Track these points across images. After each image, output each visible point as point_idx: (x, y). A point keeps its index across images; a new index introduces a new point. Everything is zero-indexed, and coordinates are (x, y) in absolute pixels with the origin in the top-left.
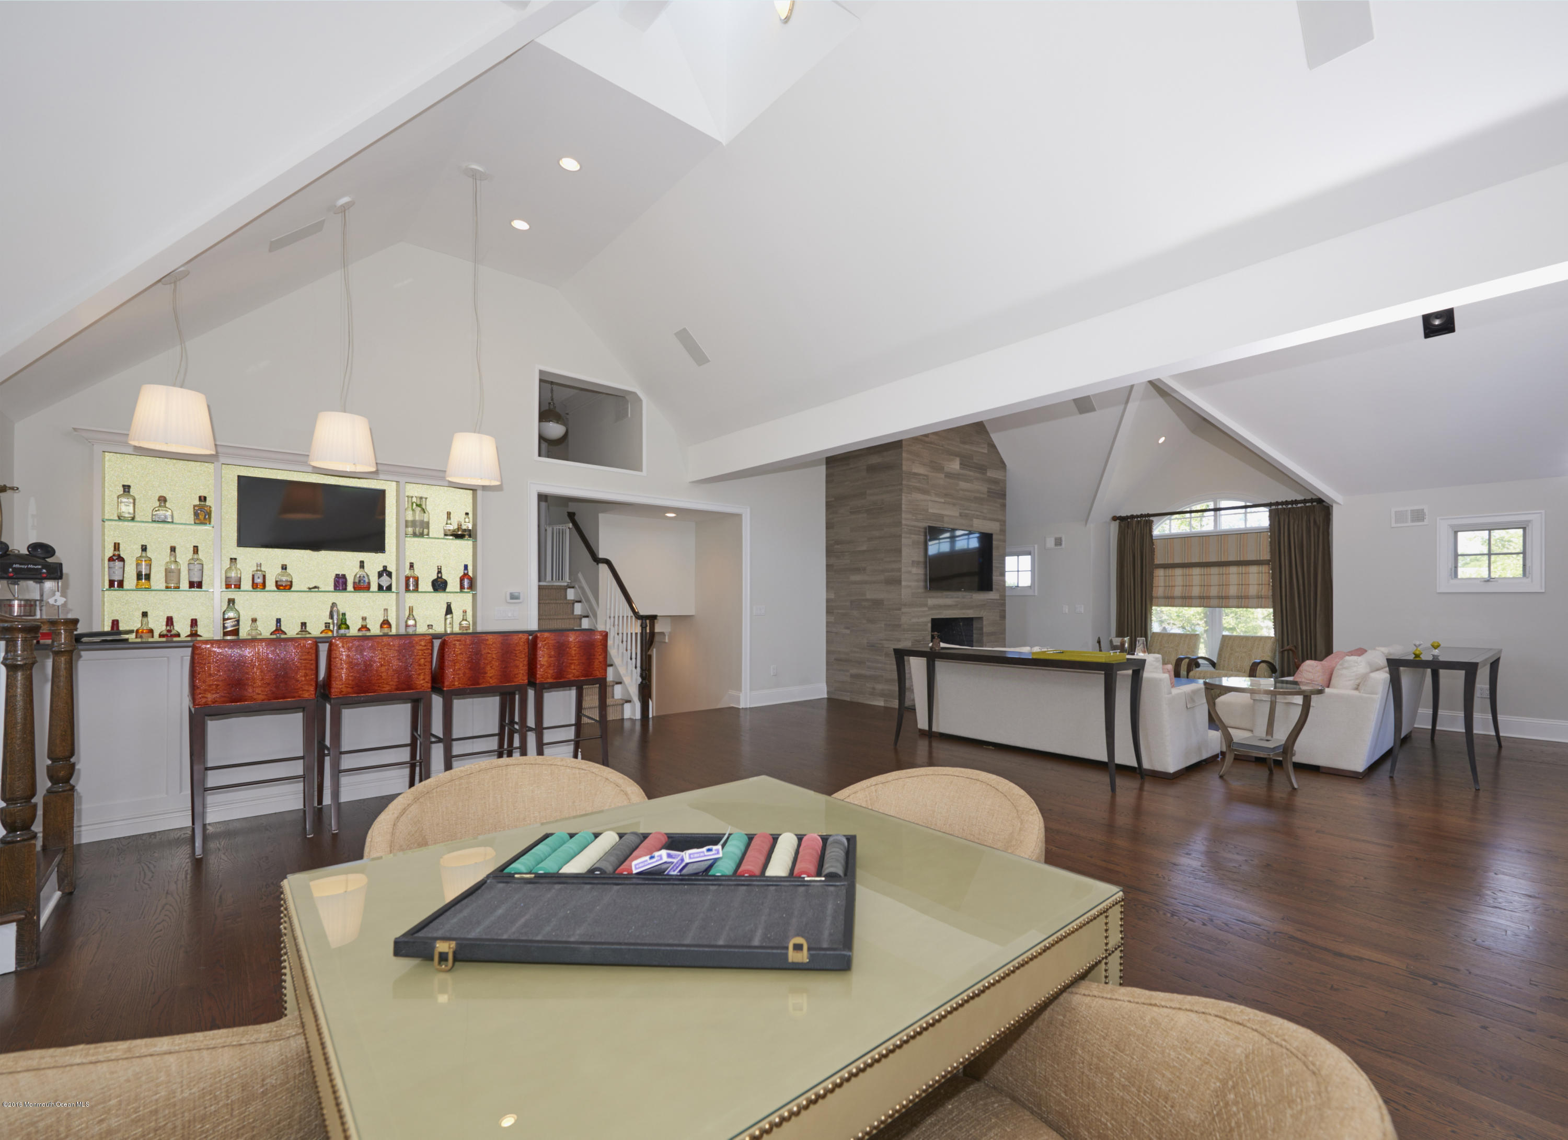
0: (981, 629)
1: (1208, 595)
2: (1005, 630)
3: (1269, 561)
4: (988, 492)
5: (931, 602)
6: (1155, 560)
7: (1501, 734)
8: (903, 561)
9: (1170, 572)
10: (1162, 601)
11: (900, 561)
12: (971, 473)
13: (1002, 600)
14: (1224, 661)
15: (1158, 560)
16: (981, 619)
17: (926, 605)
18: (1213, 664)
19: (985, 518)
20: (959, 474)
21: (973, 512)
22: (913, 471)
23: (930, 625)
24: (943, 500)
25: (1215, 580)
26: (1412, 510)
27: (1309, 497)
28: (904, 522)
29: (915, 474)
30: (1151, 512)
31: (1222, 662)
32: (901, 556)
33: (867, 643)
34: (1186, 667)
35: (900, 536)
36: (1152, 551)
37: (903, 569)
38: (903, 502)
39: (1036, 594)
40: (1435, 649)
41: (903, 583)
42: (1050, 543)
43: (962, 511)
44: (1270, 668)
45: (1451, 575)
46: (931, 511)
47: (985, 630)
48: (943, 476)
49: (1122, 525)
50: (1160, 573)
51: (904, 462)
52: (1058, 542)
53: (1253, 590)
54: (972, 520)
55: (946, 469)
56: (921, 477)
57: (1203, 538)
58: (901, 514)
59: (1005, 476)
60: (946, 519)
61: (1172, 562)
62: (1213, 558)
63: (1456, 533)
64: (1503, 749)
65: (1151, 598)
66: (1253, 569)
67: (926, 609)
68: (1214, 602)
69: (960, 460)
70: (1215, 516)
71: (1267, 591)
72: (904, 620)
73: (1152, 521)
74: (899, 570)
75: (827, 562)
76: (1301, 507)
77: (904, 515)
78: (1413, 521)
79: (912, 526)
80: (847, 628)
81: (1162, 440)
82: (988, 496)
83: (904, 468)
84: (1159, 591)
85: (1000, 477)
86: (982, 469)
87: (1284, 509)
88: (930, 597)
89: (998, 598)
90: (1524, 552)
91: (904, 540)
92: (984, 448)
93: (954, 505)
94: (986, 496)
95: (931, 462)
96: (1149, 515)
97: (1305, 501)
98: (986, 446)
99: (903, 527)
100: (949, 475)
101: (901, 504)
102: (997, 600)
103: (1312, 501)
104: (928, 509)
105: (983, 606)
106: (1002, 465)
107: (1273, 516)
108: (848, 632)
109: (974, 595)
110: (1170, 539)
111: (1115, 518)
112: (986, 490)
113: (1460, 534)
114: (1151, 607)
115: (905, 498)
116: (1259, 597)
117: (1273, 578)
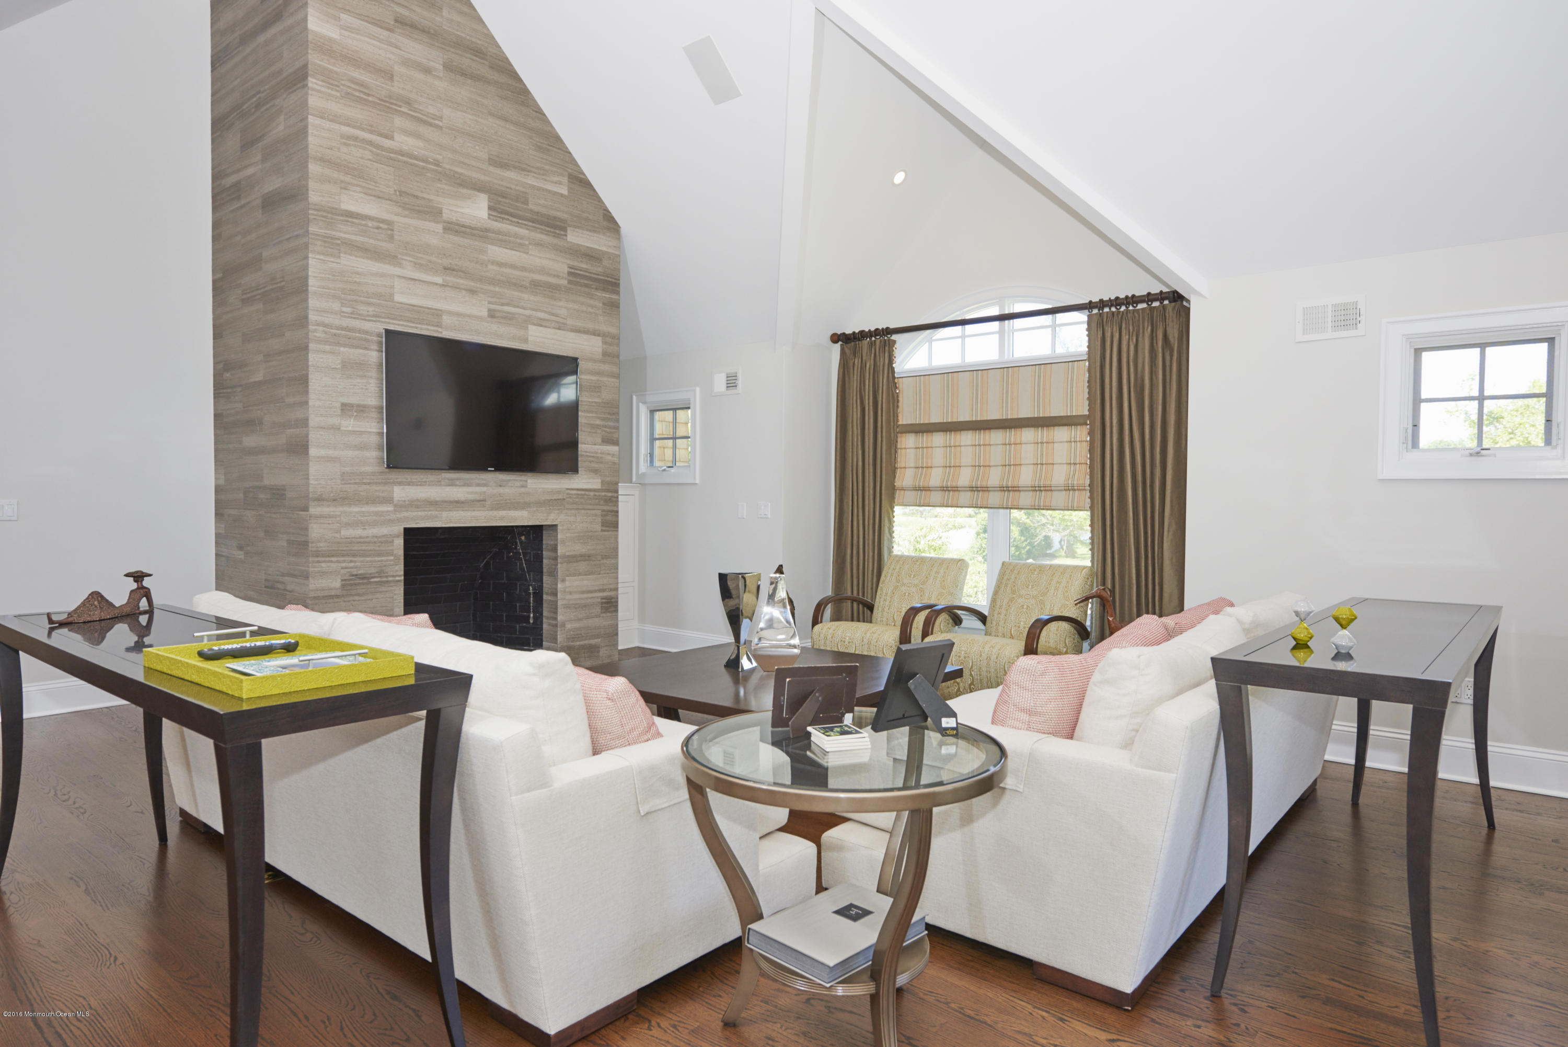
0: (555, 549)
1: (984, 484)
2: (616, 549)
3: (1088, 417)
4: (570, 274)
5: (400, 493)
6: (900, 418)
7: (1492, 783)
8: (311, 403)
9: (925, 439)
10: (910, 495)
11: (306, 403)
12: (523, 232)
13: (609, 491)
14: (999, 613)
15: (906, 416)
16: (554, 527)
17: (388, 500)
18: (983, 618)
19: (561, 327)
20: (487, 230)
21: (528, 312)
22: (344, 206)
23: (400, 542)
24: (439, 280)
25: (996, 455)
26: (1334, 305)
27: (1156, 288)
28: (312, 317)
29: (351, 215)
30: (892, 326)
31: (996, 616)
32: (307, 392)
33: (266, 580)
34: (921, 627)
35: (306, 348)
36: (894, 400)
37: (314, 421)
38: (310, 273)
39: (697, 481)
40: (1343, 627)
41: (313, 452)
42: (720, 384)
43: (493, 307)
44: (1075, 629)
45: (1405, 443)
46: (398, 298)
47: (561, 550)
48: (439, 228)
49: (847, 351)
50: (908, 442)
51: (312, 185)
52: (732, 382)
53: (1059, 476)
54: (527, 328)
55: (446, 215)
56: (370, 224)
57: (979, 372)
58: (306, 300)
59: (618, 247)
60: (446, 319)
61: (927, 422)
62: (994, 414)
63: (1418, 352)
64: (1497, 834)
65: (893, 490)
66: (1061, 434)
67: (391, 508)
68: (994, 498)
69: (490, 200)
70: (1001, 333)
71: (1082, 477)
72: (316, 531)
73: (894, 342)
74: (304, 423)
75: (215, 410)
76: (1143, 309)
77: (313, 302)
78: (1336, 328)
79: (337, 328)
80: (240, 548)
81: (899, 178)
82: (570, 282)
83: (314, 197)
84: (905, 478)
85: (604, 249)
86: (556, 226)
87: (1113, 313)
88: (400, 484)
89: (598, 486)
90: (1549, 395)
91: (313, 358)
92: (560, 183)
93: (472, 292)
94: (564, 282)
95: (402, 193)
96: (889, 331)
97: (1149, 298)
98: (565, 180)
99: (311, 327)
100: (455, 228)
101: (306, 279)
102: (594, 490)
103: (1161, 296)
104: (392, 295)
105: (556, 503)
106: (610, 225)
107: (1097, 328)
108: (240, 555)
109: (529, 481)
110: (923, 377)
111: (835, 338)
112: (566, 270)
113: (1425, 355)
114: (892, 508)
115: (317, 267)
116: (1069, 488)
117: (1091, 451)
